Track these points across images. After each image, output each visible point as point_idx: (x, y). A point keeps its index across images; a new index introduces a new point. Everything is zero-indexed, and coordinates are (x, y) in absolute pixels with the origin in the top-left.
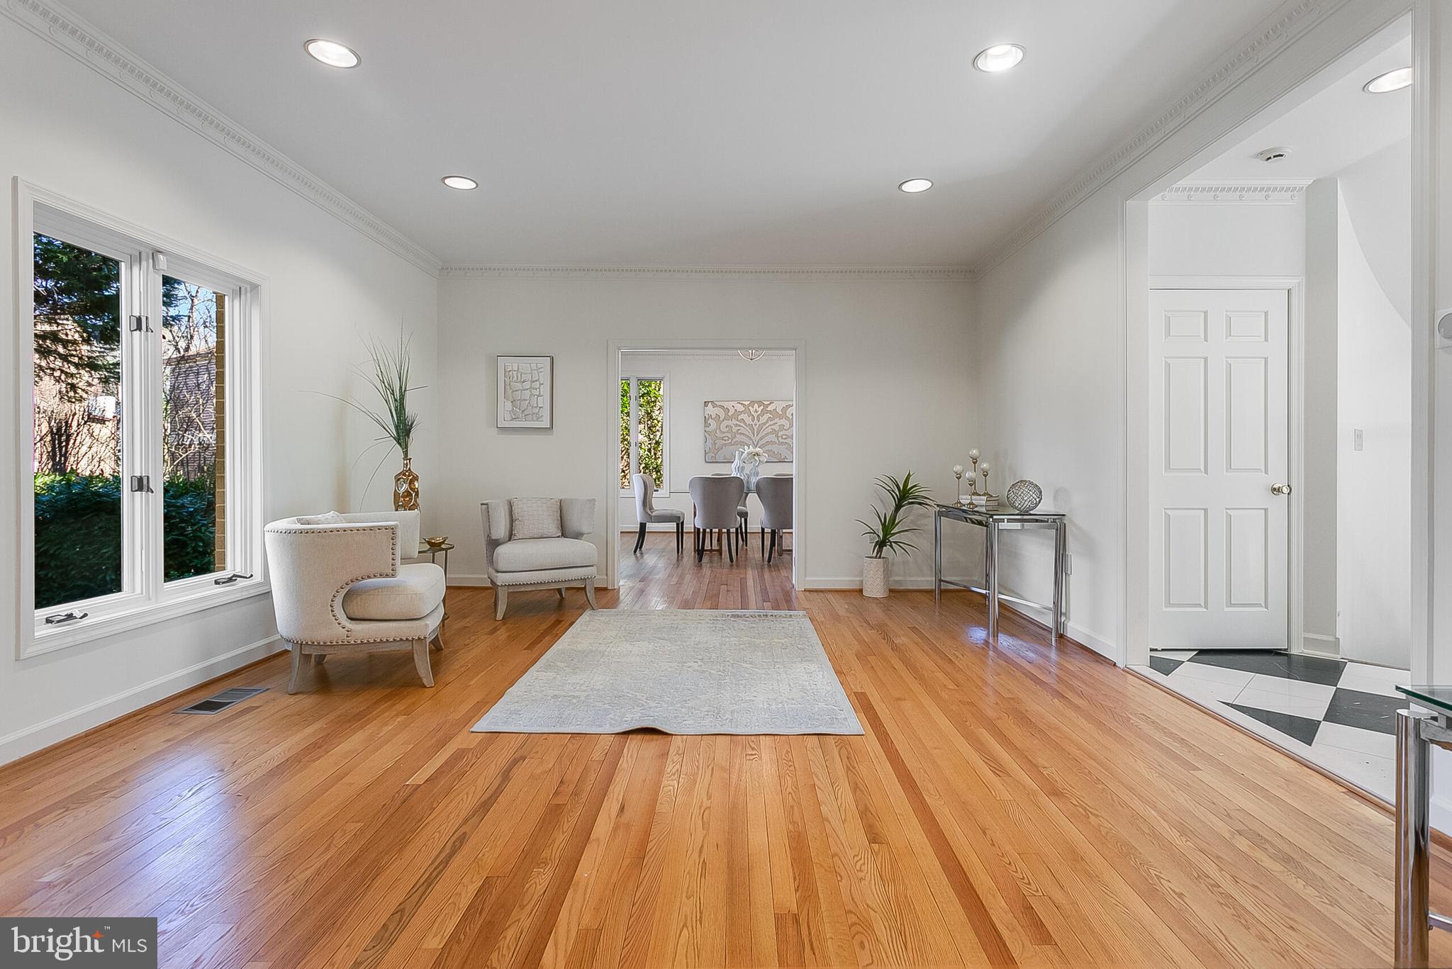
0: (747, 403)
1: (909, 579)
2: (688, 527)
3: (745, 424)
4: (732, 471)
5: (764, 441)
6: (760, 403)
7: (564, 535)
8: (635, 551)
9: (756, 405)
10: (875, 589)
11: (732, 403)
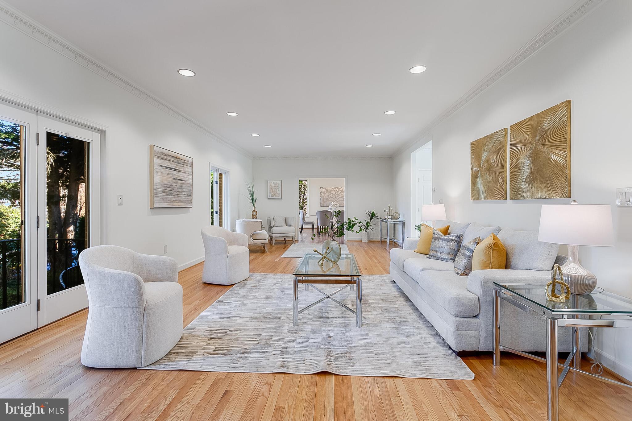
0: (333, 188)
1: (375, 238)
2: (316, 227)
3: (333, 194)
4: (329, 209)
5: (339, 200)
6: (338, 188)
7: (286, 226)
8: (300, 233)
9: (336, 189)
10: (365, 240)
11: (329, 188)
